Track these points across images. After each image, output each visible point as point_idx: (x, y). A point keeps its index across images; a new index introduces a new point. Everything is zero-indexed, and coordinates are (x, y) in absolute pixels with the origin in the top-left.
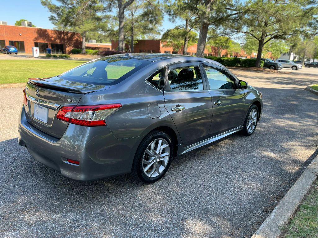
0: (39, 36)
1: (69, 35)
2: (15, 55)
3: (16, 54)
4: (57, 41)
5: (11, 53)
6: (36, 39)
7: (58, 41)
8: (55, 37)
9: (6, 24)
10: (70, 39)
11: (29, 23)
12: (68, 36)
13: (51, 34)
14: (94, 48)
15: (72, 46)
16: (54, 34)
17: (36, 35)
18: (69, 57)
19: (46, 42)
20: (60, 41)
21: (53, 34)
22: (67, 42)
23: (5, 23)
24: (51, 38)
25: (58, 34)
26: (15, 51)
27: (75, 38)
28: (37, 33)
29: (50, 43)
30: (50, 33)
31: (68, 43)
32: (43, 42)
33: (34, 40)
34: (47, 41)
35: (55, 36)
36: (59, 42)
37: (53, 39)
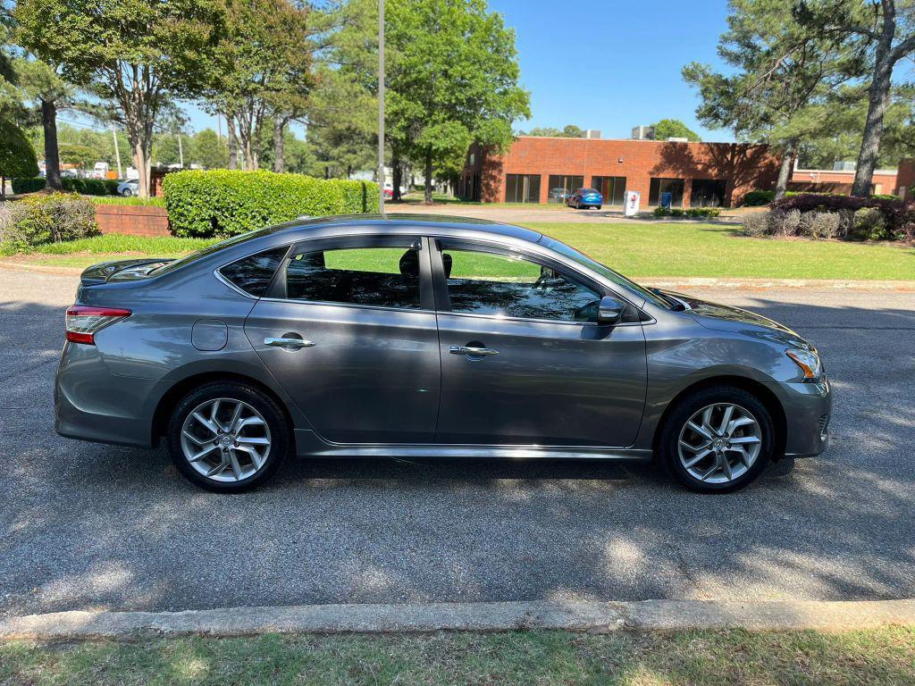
0: (666, 162)
1: (749, 152)
2: (595, 210)
3: (599, 208)
4: (710, 171)
5: (587, 207)
6: (658, 169)
7: (713, 172)
8: (707, 162)
9: (599, 136)
10: (749, 165)
11: (649, 131)
12: (745, 155)
13: (698, 153)
14: (817, 187)
15: (752, 183)
16: (707, 154)
17: (657, 159)
18: (716, 215)
19: (680, 177)
20: (719, 170)
21: (702, 153)
22: (738, 174)
23: (598, 134)
24: (697, 164)
25: (716, 153)
26: (597, 202)
27: (766, 161)
28: (662, 154)
29: (691, 177)
30: (695, 152)
31: (740, 176)
32: (675, 177)
33: (651, 173)
34: (683, 173)
35: (706, 158)
36: (716, 176)
37: (700, 167)
